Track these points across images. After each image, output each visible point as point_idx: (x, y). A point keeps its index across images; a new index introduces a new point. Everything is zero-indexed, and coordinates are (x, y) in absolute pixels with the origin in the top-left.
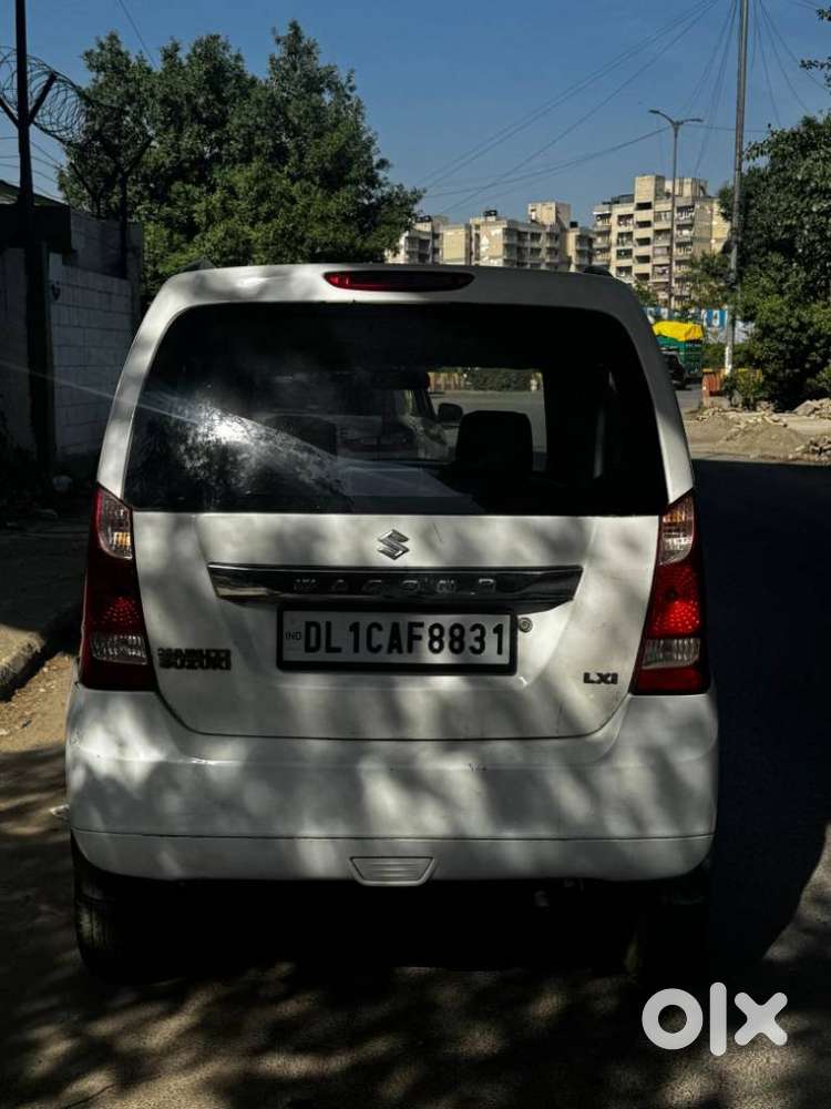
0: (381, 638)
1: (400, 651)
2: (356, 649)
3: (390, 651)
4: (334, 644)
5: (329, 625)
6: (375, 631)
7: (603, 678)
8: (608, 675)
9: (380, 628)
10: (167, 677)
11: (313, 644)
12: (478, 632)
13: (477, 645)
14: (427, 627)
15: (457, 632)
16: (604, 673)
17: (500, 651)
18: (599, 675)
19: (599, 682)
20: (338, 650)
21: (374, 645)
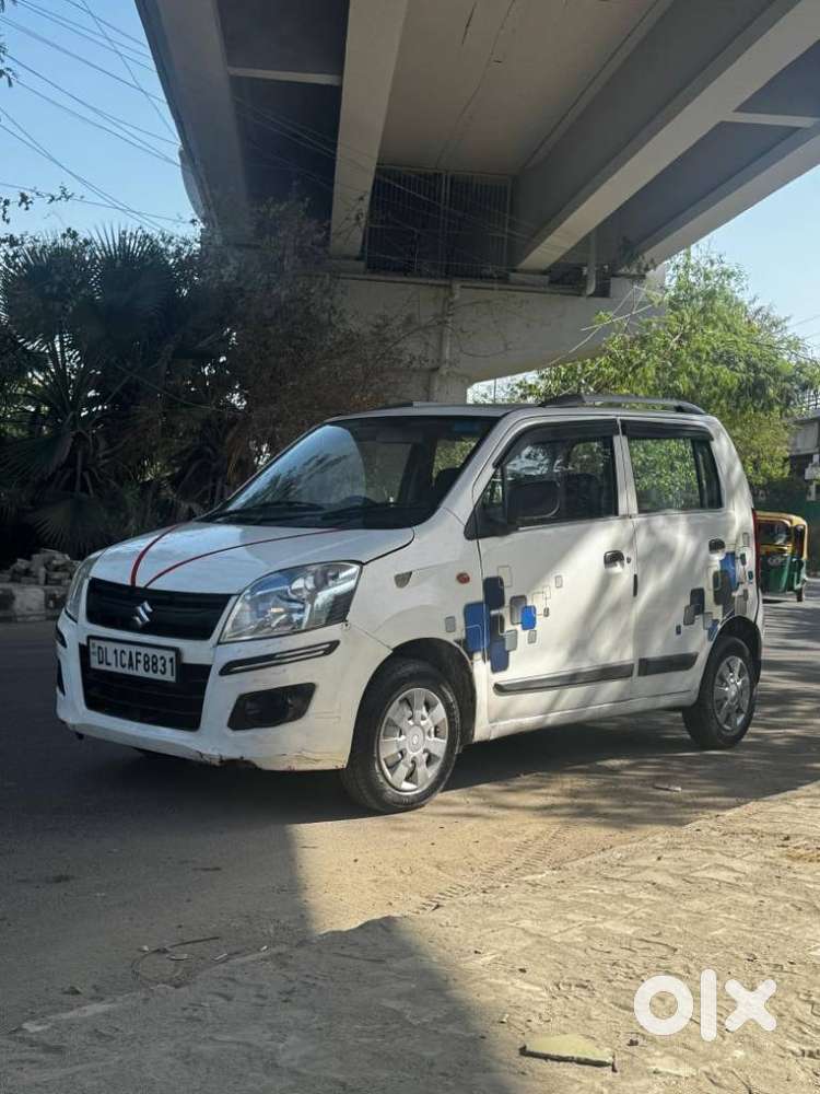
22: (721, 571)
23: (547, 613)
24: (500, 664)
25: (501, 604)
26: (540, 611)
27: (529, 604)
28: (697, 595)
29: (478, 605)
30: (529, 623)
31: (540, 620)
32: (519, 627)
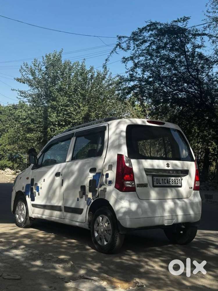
1: (168, 184)
2: (163, 183)
5: (159, 179)
9: (166, 180)
10: (137, 189)
11: (157, 183)
13: (177, 182)
14: (171, 179)
15: (175, 180)
16: (191, 187)
17: (180, 183)
20: (160, 184)
22: (93, 180)
23: (41, 188)
24: (33, 199)
25: (33, 185)
26: (40, 188)
27: (38, 185)
28: (83, 188)
29: (29, 184)
30: (38, 191)
31: (40, 190)
32: (36, 191)
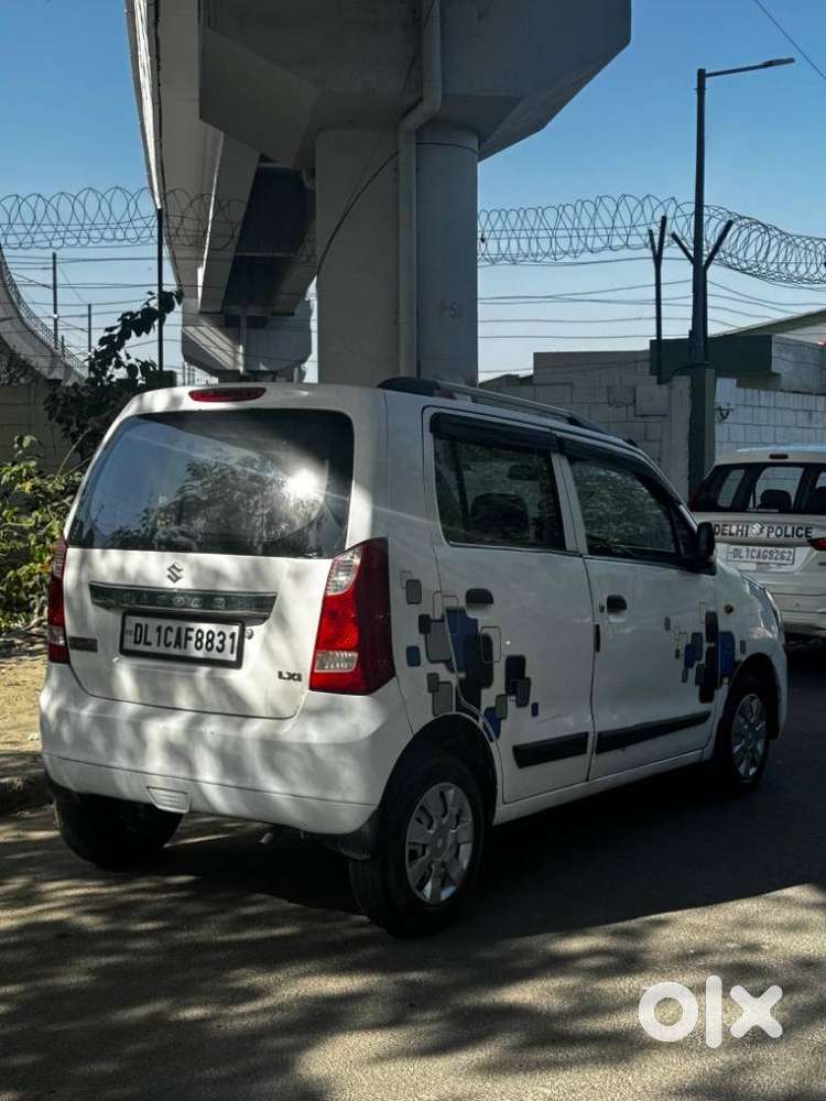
0: (172, 637)
1: (180, 648)
2: (159, 645)
3: (175, 647)
4: (148, 640)
5: (147, 626)
6: (169, 632)
7: (291, 676)
8: (294, 675)
9: (172, 631)
10: (74, 654)
11: (138, 639)
12: (221, 637)
13: (220, 646)
14: (196, 630)
15: (210, 636)
16: (292, 672)
17: (232, 652)
18: (289, 673)
19: (289, 679)
20: (149, 644)
21: (168, 641)
